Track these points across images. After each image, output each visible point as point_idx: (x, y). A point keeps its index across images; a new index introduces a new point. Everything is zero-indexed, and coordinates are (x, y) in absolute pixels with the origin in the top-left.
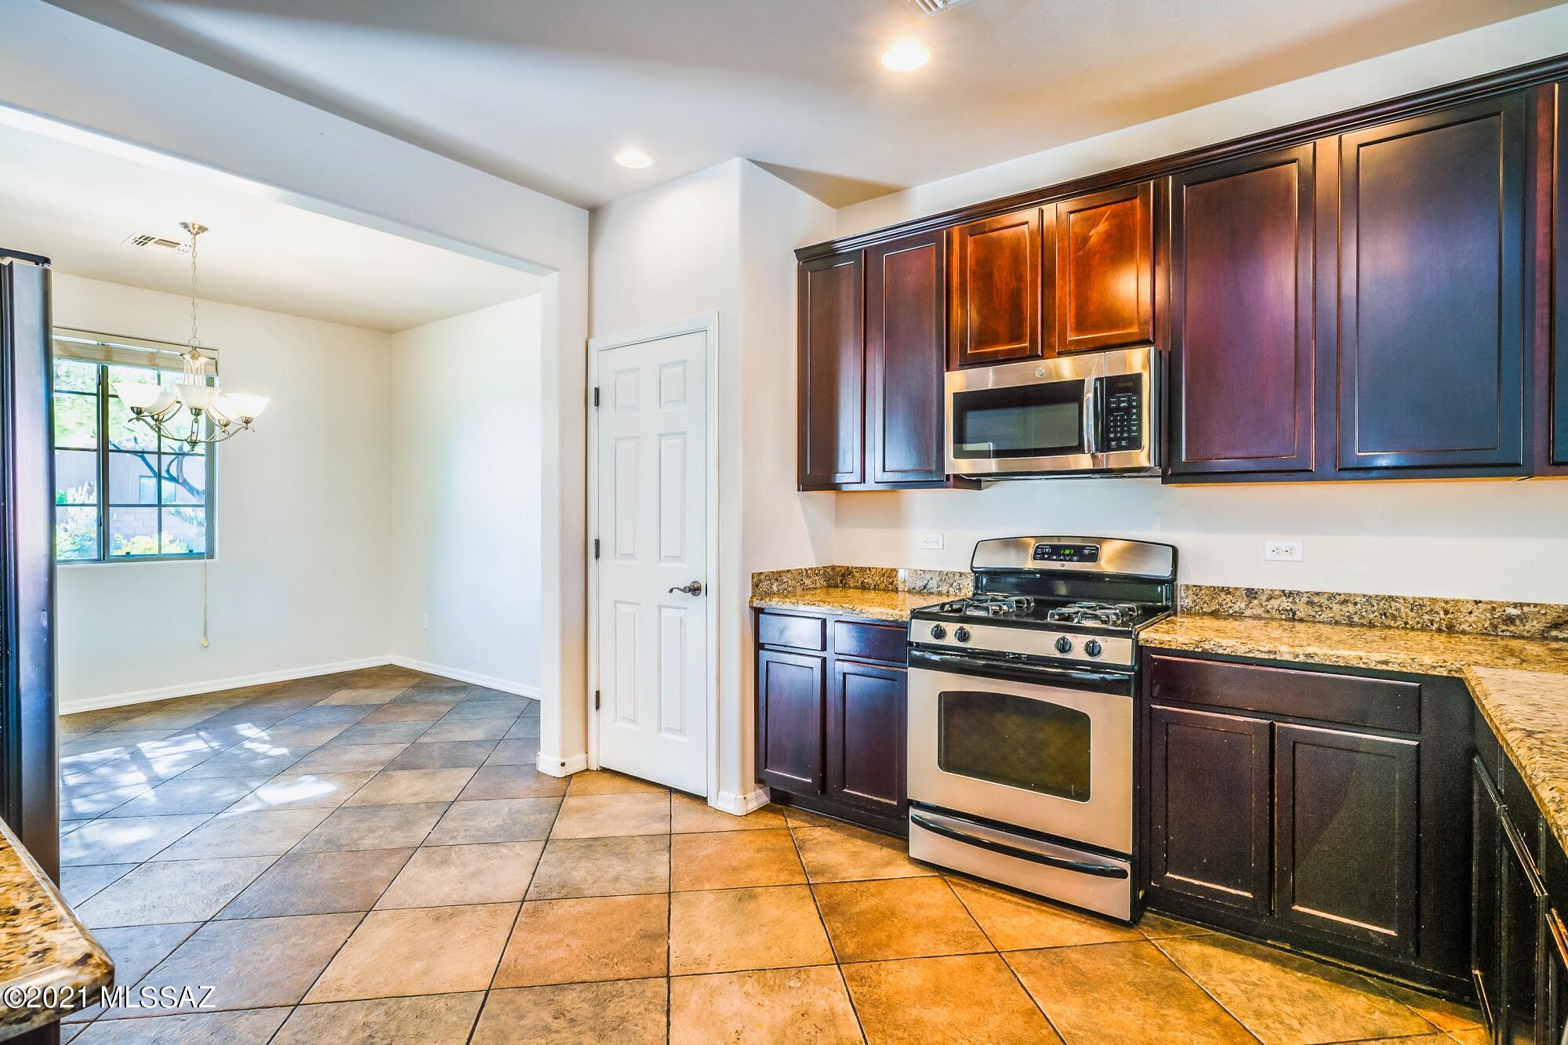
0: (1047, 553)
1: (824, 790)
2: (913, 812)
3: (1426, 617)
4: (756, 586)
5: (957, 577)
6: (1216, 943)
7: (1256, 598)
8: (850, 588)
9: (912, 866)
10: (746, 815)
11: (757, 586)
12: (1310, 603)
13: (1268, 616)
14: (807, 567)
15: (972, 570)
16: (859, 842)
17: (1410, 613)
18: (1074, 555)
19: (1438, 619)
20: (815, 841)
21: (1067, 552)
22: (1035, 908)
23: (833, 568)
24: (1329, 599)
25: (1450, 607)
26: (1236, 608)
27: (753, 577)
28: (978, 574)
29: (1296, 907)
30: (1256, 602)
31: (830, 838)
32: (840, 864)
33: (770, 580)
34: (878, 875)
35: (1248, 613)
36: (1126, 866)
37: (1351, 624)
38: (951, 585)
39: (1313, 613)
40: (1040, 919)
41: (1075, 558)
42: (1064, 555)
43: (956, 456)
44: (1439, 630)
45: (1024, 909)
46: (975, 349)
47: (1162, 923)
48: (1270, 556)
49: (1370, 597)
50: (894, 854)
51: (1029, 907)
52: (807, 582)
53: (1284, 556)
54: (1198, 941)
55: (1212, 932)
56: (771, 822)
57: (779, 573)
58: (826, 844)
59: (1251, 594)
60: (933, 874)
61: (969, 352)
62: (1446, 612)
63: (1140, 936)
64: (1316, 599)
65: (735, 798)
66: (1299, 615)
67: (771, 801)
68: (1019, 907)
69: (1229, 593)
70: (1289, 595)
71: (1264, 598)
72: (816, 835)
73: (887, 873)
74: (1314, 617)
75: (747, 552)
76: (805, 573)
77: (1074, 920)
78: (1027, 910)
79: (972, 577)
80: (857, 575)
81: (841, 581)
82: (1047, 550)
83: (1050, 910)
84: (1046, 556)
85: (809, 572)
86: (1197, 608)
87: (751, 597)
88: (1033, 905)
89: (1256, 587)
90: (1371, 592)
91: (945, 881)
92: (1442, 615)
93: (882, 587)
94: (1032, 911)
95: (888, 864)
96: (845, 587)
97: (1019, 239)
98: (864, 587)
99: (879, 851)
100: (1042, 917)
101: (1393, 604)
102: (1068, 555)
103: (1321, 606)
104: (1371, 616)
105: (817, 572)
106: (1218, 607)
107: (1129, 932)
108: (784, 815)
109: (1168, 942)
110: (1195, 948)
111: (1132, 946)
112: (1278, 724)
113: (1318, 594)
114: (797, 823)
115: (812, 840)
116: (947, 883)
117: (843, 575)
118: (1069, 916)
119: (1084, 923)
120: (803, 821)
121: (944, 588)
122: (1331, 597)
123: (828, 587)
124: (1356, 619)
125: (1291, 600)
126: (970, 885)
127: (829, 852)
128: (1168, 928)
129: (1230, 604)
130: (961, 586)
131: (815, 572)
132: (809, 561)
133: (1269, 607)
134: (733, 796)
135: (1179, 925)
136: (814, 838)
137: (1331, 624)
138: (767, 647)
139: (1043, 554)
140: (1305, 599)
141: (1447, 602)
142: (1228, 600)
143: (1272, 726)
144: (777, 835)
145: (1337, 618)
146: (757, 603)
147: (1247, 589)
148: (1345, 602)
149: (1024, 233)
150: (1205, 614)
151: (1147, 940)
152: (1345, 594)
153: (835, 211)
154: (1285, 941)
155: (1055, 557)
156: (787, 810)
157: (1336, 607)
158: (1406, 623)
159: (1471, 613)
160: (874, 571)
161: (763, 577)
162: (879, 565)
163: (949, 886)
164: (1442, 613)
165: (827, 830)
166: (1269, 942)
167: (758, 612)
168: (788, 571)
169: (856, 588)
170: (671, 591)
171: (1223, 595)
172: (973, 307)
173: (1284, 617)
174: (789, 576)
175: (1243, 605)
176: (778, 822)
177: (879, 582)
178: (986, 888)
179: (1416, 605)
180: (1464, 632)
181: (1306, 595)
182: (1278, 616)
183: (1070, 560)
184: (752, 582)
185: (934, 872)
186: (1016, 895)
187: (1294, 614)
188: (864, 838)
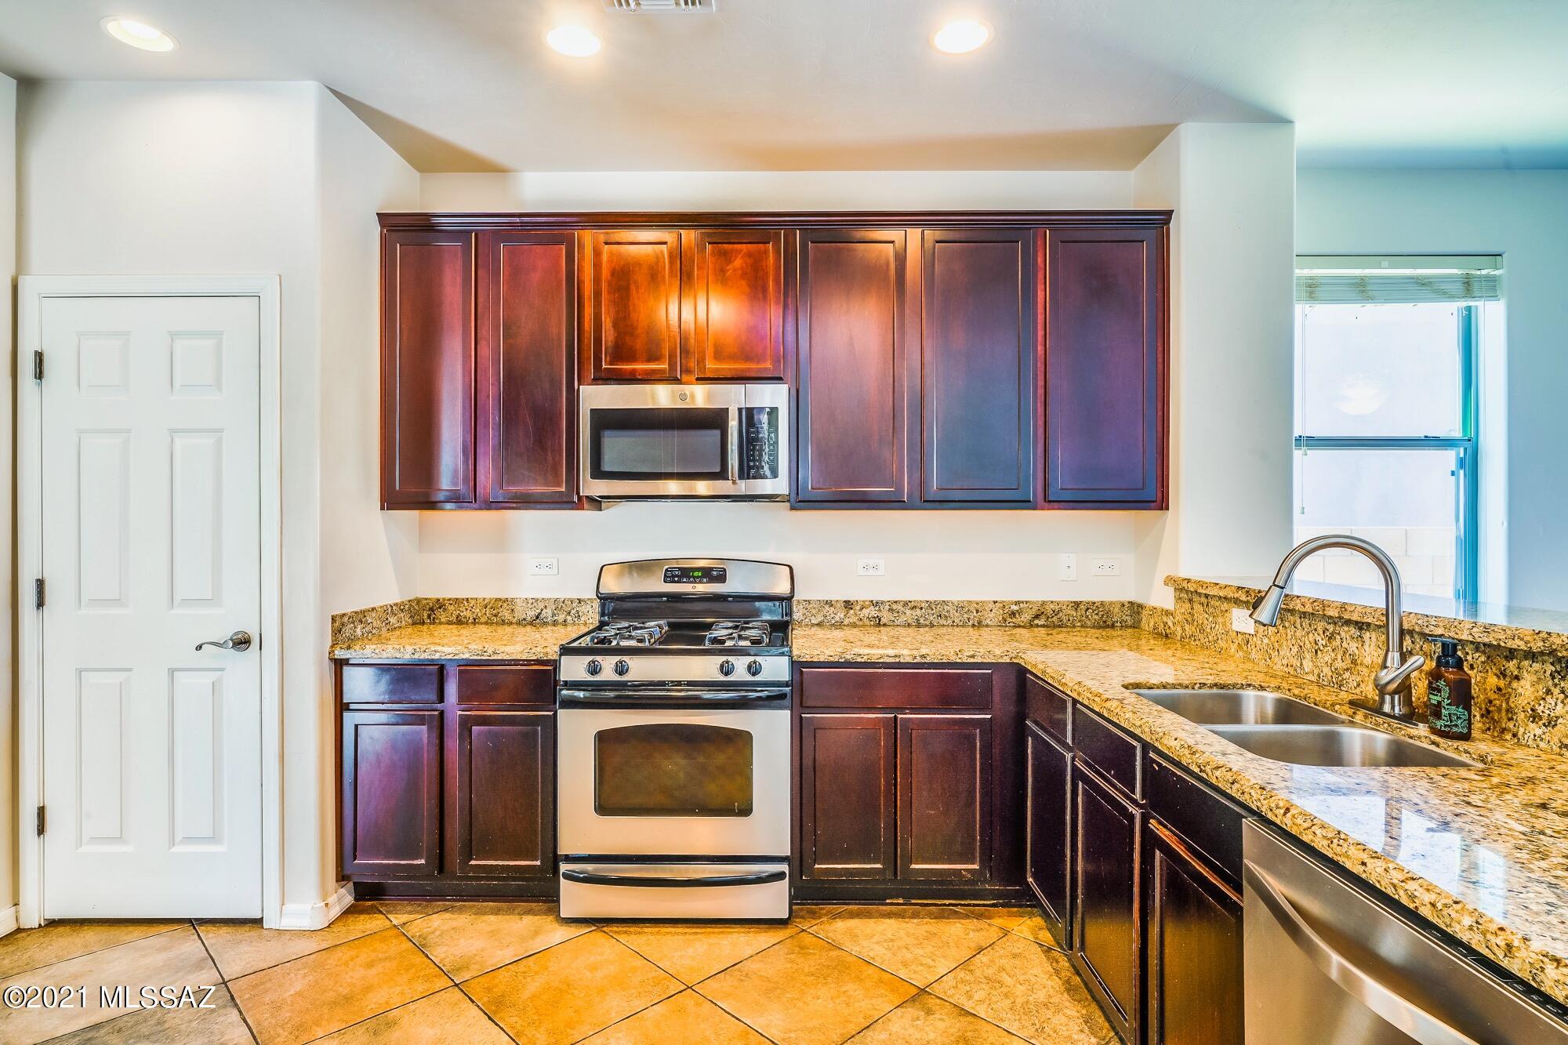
0: (677, 576)
1: (441, 870)
2: (564, 867)
3: (966, 616)
4: (337, 632)
5: (574, 605)
6: (853, 915)
7: (852, 609)
8: (441, 623)
9: (563, 928)
10: (328, 927)
11: (340, 631)
12: (891, 610)
13: (861, 623)
14: (391, 602)
15: (597, 596)
16: (492, 918)
17: (956, 614)
18: (702, 577)
19: (972, 617)
20: (437, 933)
21: (696, 574)
22: (701, 933)
23: (418, 601)
24: (904, 606)
25: (979, 606)
26: (837, 619)
27: (334, 619)
28: (604, 599)
29: (913, 866)
30: (852, 612)
31: (454, 924)
32: (483, 950)
33: (353, 623)
34: (532, 950)
35: (846, 622)
36: (784, 868)
37: (919, 626)
38: (569, 613)
39: (893, 619)
40: (711, 941)
41: (705, 580)
42: (694, 577)
43: (593, 477)
44: (973, 626)
45: (691, 937)
46: (611, 365)
47: (808, 912)
48: (862, 572)
49: (931, 603)
50: (538, 920)
51: (696, 933)
52: (393, 620)
53: (871, 572)
54: (840, 918)
55: (846, 907)
56: (368, 926)
57: (363, 612)
58: (453, 932)
59: (848, 605)
60: (591, 929)
61: (604, 366)
62: (977, 611)
63: (797, 928)
64: (895, 607)
65: (313, 908)
66: (883, 621)
67: (356, 900)
68: (687, 936)
69: (832, 605)
70: (875, 604)
71: (858, 608)
72: (436, 924)
73: (538, 944)
74: (893, 621)
75: (325, 588)
76: (390, 610)
77: (739, 933)
78: (696, 937)
79: (597, 604)
80: (451, 608)
81: (429, 616)
82: (677, 573)
83: (716, 930)
84: (676, 579)
85: (394, 608)
86: (807, 620)
87: (332, 647)
88: (698, 930)
89: (851, 599)
90: (931, 599)
91: (605, 932)
92: (975, 614)
93: (483, 620)
94: (699, 936)
95: (537, 933)
96: (434, 623)
97: (657, 258)
98: (460, 622)
99: (519, 921)
100: (713, 939)
101: (945, 607)
102: (698, 577)
103: (898, 612)
104: (932, 618)
105: (402, 607)
106: (823, 618)
107: (787, 928)
108: (381, 912)
109: (819, 926)
110: (840, 925)
111: (795, 940)
112: (900, 716)
113: (896, 602)
114: (404, 918)
115: (433, 932)
116: (607, 933)
117: (431, 609)
118: (733, 930)
119: (749, 932)
120: (410, 913)
121: (561, 616)
122: (906, 604)
123: (414, 624)
124: (922, 621)
125: (877, 609)
126: (632, 929)
127: (462, 941)
128: (814, 915)
129: (833, 615)
130: (580, 613)
131: (400, 607)
132: (391, 595)
133: (862, 615)
134: (308, 907)
135: (821, 909)
136: (435, 930)
137: (905, 627)
138: (352, 706)
139: (674, 576)
140: (887, 607)
141: (977, 604)
142: (831, 612)
143: (895, 717)
144: (384, 940)
145: (909, 622)
146: (340, 654)
147: (845, 602)
148: (914, 607)
149: (662, 252)
150: (813, 625)
151: (803, 930)
152: (914, 601)
153: (418, 175)
154: (897, 897)
155: (685, 580)
156: (381, 904)
157: (908, 612)
158: (954, 622)
159: (991, 611)
160: (473, 602)
161: (346, 619)
162: (480, 596)
163: (612, 937)
164: (975, 612)
165: (447, 915)
166: (888, 901)
167: (339, 665)
168: (373, 609)
169: (450, 623)
170: (199, 648)
171: (827, 607)
172: (608, 319)
173: (872, 623)
174: (374, 615)
175: (842, 616)
176: (378, 922)
177: (480, 614)
178: (648, 927)
179: (960, 607)
180: (987, 626)
181: (888, 604)
182: (868, 623)
183: (700, 582)
184: (333, 627)
185: (590, 927)
186: (680, 926)
187: (880, 620)
188: (497, 912)
